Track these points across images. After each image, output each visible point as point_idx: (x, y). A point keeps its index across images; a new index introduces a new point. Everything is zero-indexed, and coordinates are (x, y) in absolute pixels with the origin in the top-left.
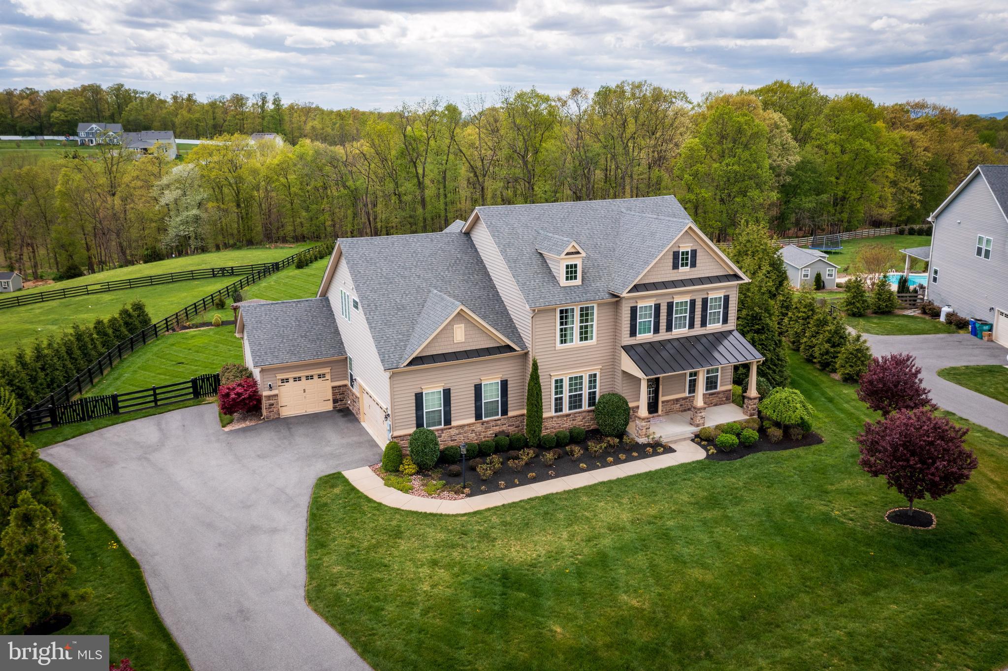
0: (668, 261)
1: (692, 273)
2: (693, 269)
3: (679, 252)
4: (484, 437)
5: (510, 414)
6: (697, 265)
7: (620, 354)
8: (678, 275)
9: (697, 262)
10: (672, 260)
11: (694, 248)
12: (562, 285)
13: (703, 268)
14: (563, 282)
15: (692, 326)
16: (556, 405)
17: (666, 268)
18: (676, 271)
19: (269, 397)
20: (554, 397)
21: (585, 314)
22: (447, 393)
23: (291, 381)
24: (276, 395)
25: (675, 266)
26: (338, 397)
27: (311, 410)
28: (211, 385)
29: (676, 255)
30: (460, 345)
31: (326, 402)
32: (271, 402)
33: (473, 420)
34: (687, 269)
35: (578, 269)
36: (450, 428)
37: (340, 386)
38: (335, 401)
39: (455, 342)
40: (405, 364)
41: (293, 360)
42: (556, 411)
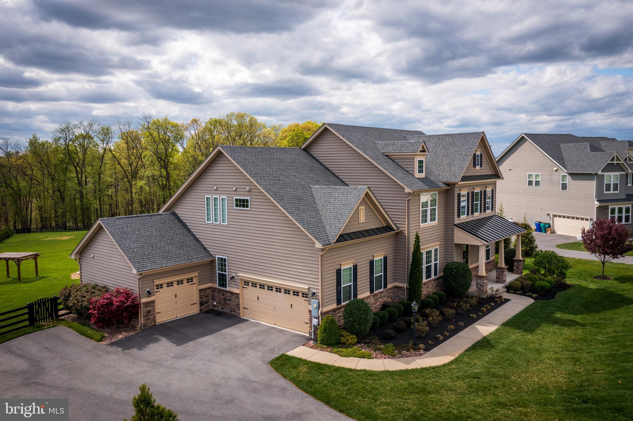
0: (472, 160)
1: (482, 171)
3: (476, 155)
4: (375, 309)
5: (389, 286)
6: (482, 166)
7: (453, 231)
8: (477, 171)
9: (482, 163)
11: (481, 153)
12: (417, 177)
13: (484, 168)
14: (417, 174)
15: (481, 211)
17: (471, 166)
18: (474, 168)
19: (147, 304)
21: (433, 200)
22: (355, 269)
23: (165, 286)
24: (153, 302)
25: (474, 165)
26: (204, 299)
27: (181, 315)
28: (47, 310)
30: (362, 225)
31: (193, 306)
32: (149, 308)
33: (368, 294)
34: (479, 168)
35: (424, 165)
37: (205, 289)
38: (202, 304)
39: (360, 222)
40: (335, 241)
41: (171, 265)
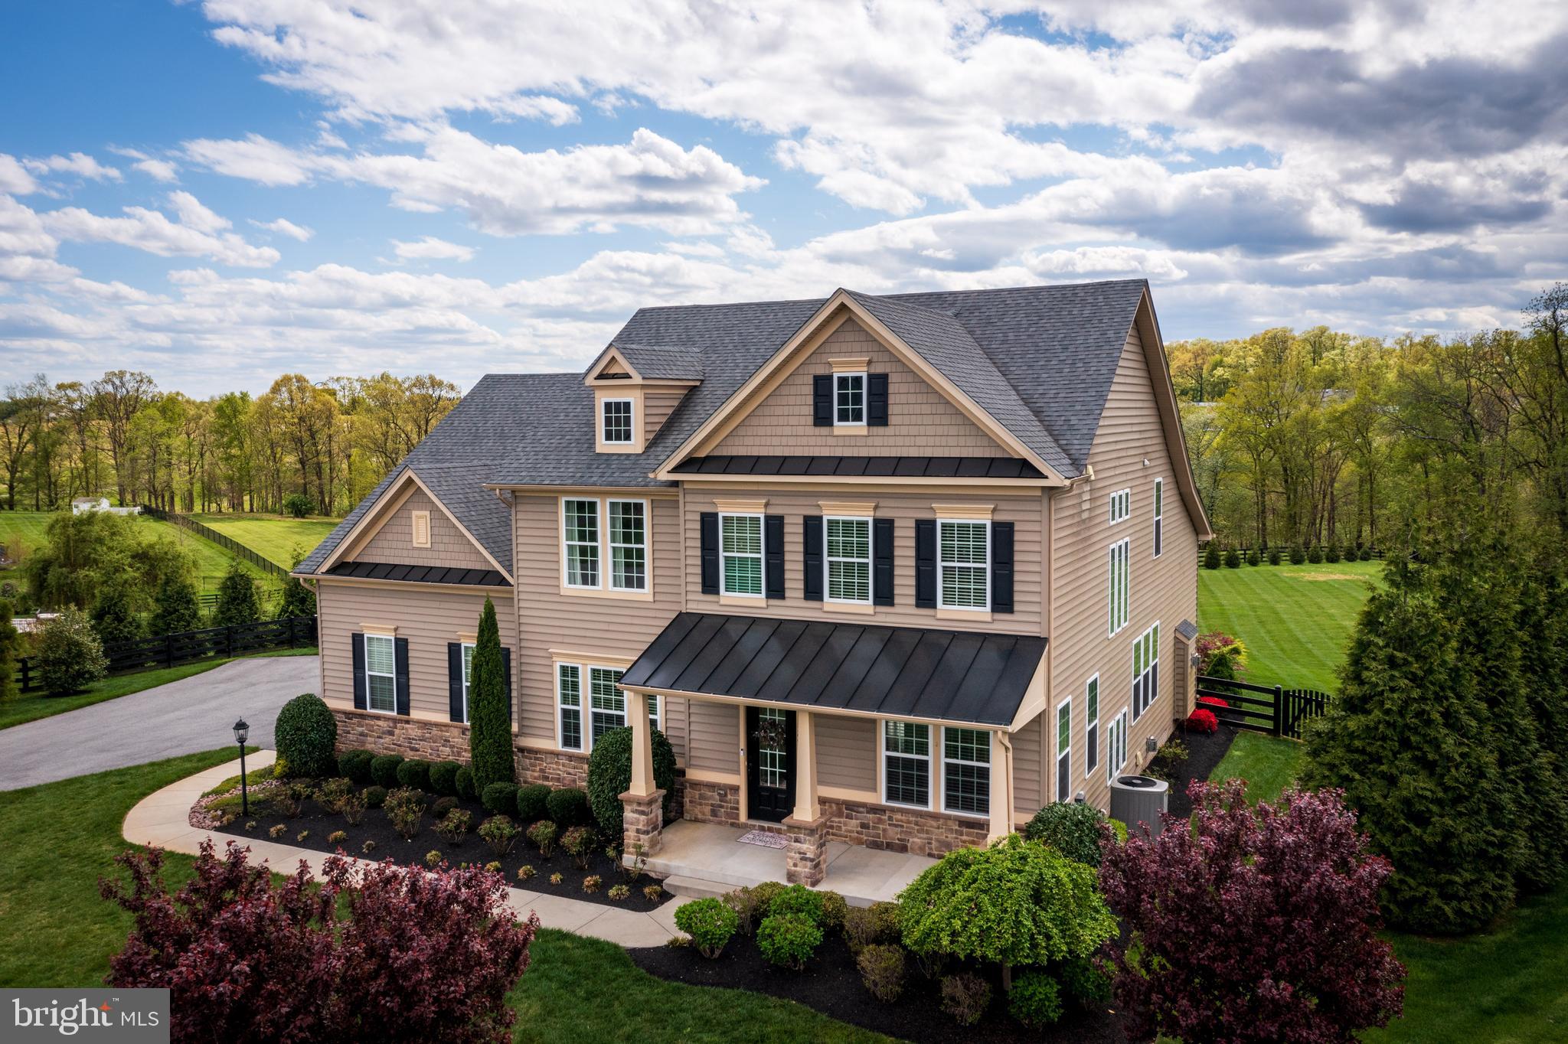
0: (799, 400)
1: (878, 441)
2: (876, 430)
3: (830, 378)
6: (892, 420)
8: (831, 441)
9: (892, 410)
10: (810, 400)
11: (878, 369)
12: (598, 449)
13: (914, 430)
14: (603, 445)
15: (884, 596)
16: (566, 727)
17: (793, 421)
18: (824, 430)
20: (559, 706)
21: (630, 523)
22: (402, 647)
25: (822, 419)
29: (822, 384)
30: (424, 554)
33: (444, 718)
34: (860, 427)
35: (632, 415)
36: (408, 722)
39: (415, 545)
40: (324, 568)
42: (567, 742)
